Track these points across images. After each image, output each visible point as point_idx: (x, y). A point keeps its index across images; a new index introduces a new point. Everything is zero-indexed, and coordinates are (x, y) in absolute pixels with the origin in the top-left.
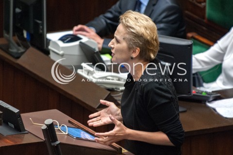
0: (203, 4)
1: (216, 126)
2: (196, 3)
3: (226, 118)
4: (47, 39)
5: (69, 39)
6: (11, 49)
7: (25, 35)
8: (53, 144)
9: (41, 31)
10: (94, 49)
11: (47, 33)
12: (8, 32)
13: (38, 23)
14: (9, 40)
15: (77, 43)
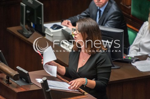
0: (129, 7)
1: (136, 76)
2: (126, 6)
3: (142, 72)
4: (44, 27)
5: (56, 28)
6: (25, 32)
7: (32, 25)
8: (46, 91)
9: (41, 23)
10: (70, 33)
11: (44, 24)
12: (23, 24)
13: (39, 19)
14: (23, 28)
15: (60, 30)
